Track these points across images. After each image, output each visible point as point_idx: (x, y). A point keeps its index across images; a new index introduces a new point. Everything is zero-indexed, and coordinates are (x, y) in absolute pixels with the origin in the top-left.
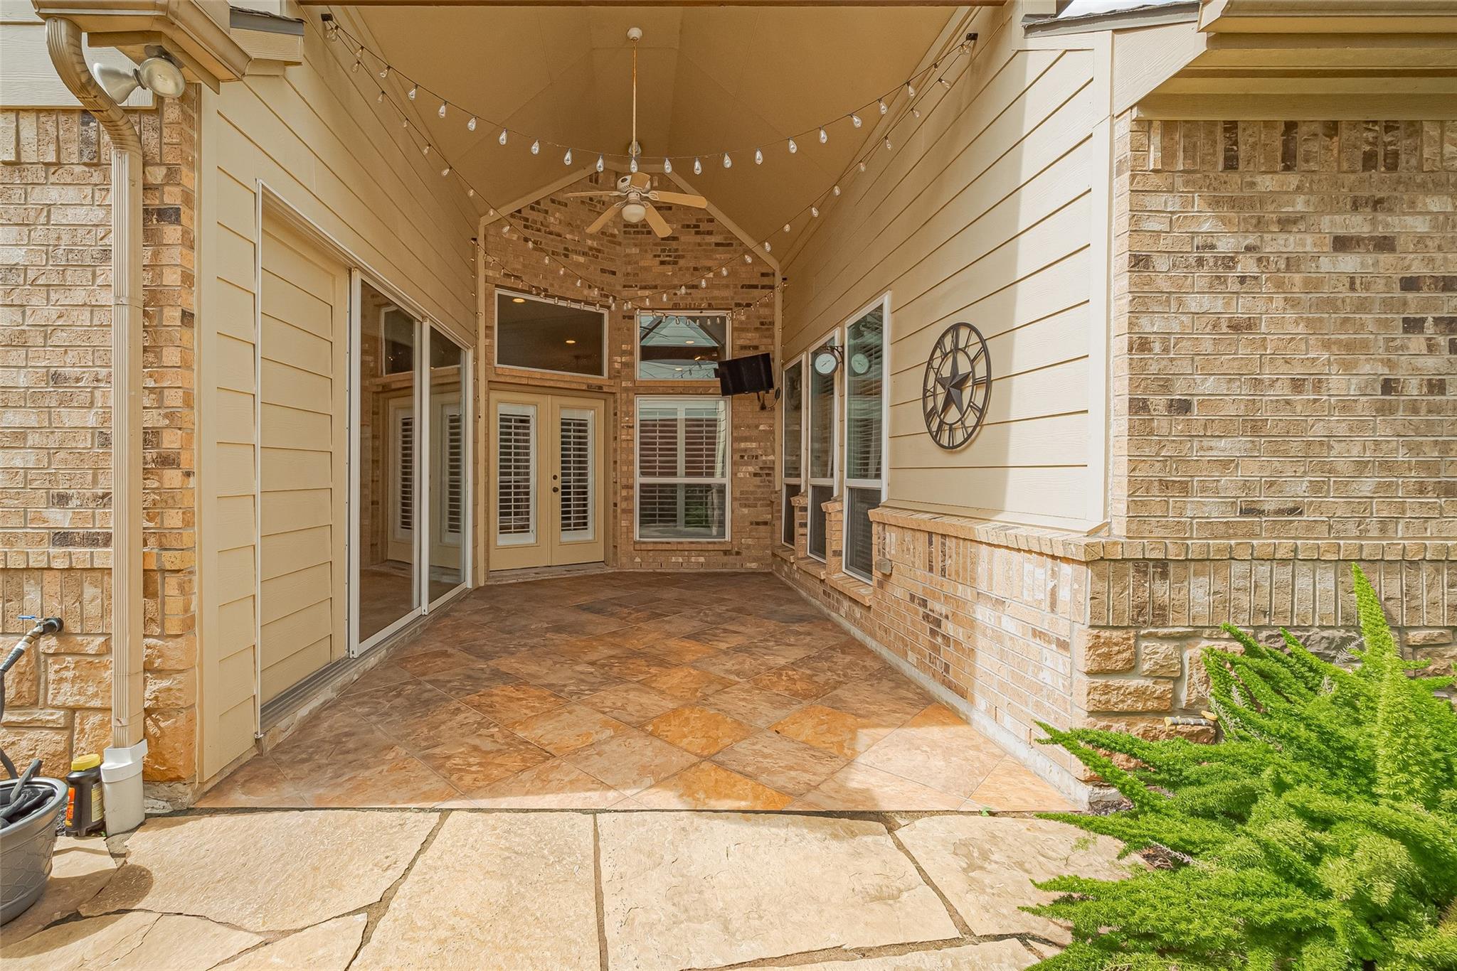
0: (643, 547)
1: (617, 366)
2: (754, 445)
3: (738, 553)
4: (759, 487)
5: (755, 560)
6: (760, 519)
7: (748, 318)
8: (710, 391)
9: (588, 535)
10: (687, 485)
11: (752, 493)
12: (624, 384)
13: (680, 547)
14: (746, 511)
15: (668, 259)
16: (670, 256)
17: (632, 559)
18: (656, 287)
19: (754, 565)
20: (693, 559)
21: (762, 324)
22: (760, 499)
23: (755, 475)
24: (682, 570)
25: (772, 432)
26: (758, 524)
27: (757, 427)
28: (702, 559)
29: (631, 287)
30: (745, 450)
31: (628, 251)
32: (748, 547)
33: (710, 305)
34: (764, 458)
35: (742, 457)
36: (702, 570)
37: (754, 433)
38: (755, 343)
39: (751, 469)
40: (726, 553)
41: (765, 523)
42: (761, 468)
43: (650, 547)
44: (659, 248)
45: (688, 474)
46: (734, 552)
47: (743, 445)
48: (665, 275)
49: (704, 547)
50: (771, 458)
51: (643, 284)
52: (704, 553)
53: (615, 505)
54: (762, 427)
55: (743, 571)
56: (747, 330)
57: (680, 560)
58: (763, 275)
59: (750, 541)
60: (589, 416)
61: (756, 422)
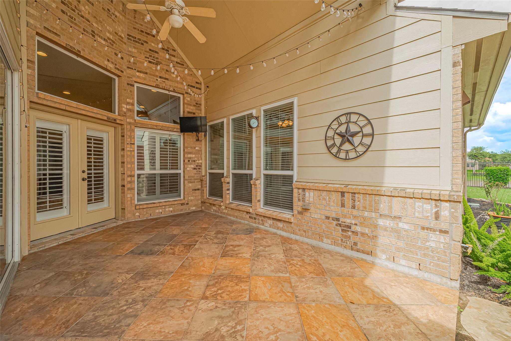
0: (141, 207)
1: (124, 110)
2: (194, 156)
3: (187, 204)
4: (196, 174)
5: (194, 206)
6: (196, 188)
7: (191, 99)
8: (175, 130)
9: (104, 205)
10: (161, 174)
11: (193, 177)
12: (128, 120)
13: (161, 204)
14: (190, 185)
15: (153, 61)
16: (154, 60)
17: (134, 214)
18: (146, 73)
19: (194, 208)
20: (167, 209)
21: (197, 104)
22: (196, 179)
23: (194, 169)
24: (162, 216)
25: (201, 151)
26: (195, 190)
27: (195, 148)
28: (171, 209)
29: (133, 69)
30: (190, 158)
31: (130, 49)
32: (192, 201)
33: (174, 89)
34: (198, 161)
35: (189, 161)
36: (171, 214)
37: (194, 151)
38: (194, 111)
39: (192, 166)
40: (182, 204)
41: (198, 189)
42: (197, 166)
43: (145, 206)
44: (148, 54)
45: (161, 169)
46: (185, 204)
47: (189, 156)
48: (151, 68)
49: (173, 203)
50: (200, 161)
51: (139, 70)
52: (172, 206)
53: (123, 186)
54: (197, 148)
55: (190, 211)
56: (190, 105)
57: (161, 211)
58: (197, 83)
59: (192, 198)
60: (104, 136)
61: (194, 146)
